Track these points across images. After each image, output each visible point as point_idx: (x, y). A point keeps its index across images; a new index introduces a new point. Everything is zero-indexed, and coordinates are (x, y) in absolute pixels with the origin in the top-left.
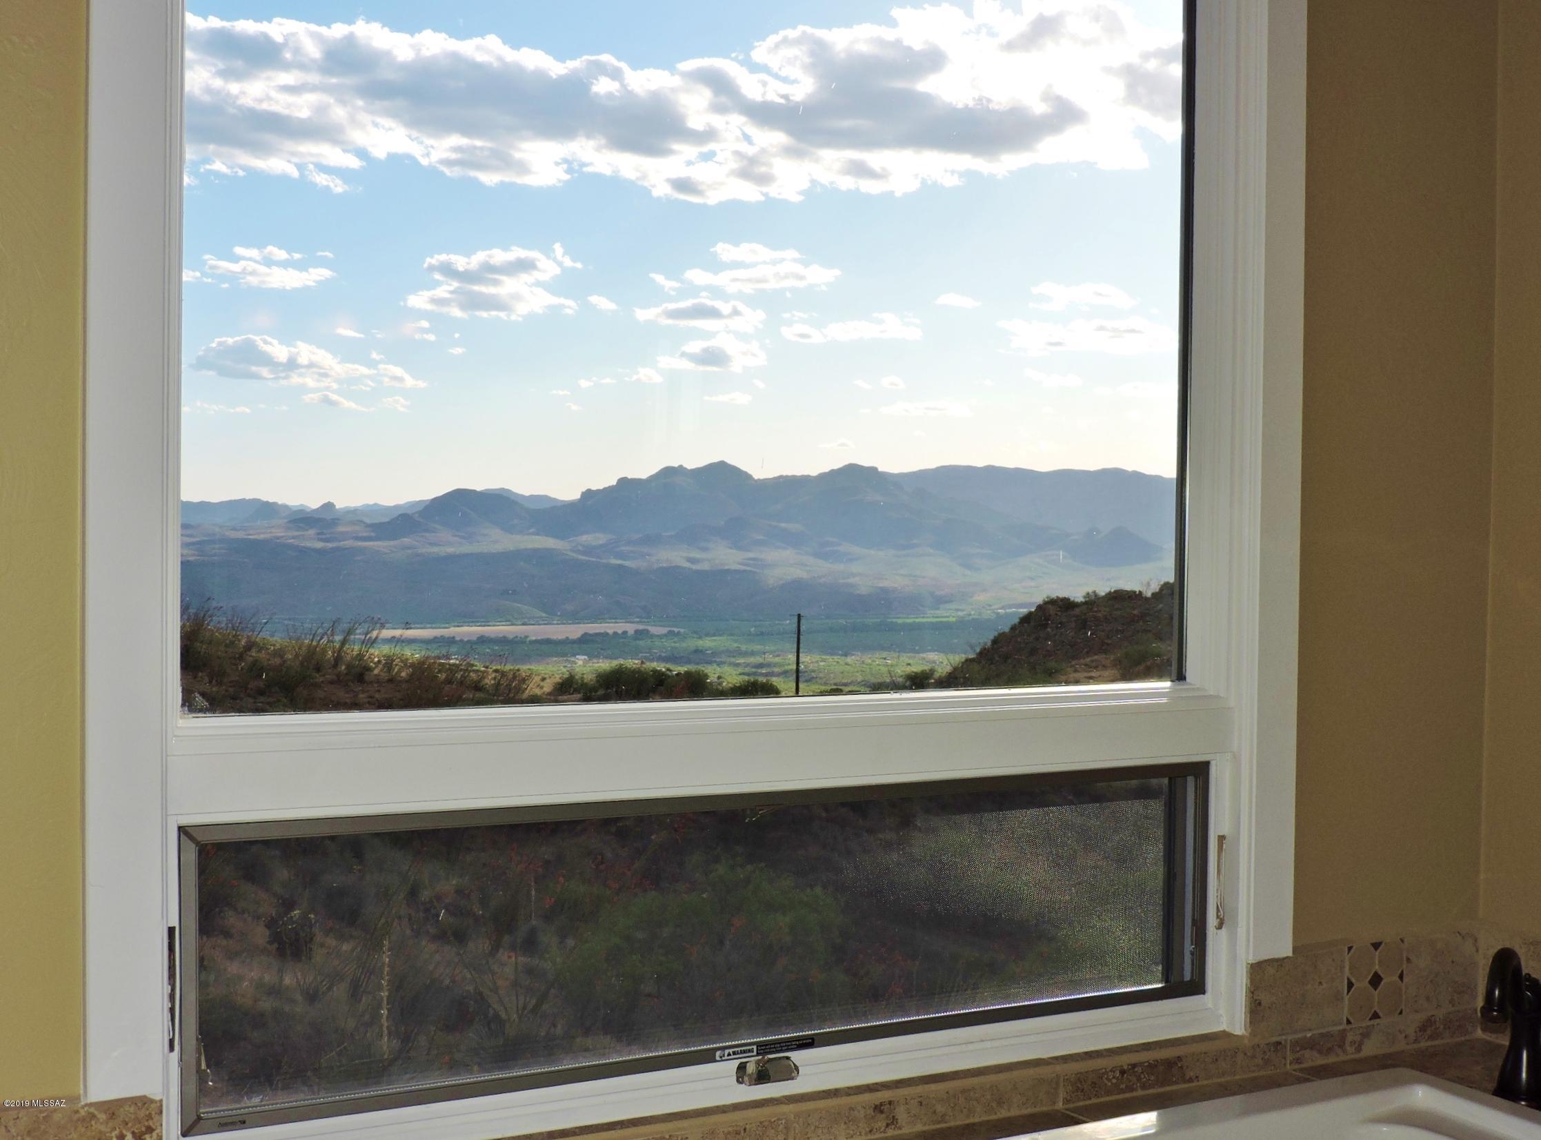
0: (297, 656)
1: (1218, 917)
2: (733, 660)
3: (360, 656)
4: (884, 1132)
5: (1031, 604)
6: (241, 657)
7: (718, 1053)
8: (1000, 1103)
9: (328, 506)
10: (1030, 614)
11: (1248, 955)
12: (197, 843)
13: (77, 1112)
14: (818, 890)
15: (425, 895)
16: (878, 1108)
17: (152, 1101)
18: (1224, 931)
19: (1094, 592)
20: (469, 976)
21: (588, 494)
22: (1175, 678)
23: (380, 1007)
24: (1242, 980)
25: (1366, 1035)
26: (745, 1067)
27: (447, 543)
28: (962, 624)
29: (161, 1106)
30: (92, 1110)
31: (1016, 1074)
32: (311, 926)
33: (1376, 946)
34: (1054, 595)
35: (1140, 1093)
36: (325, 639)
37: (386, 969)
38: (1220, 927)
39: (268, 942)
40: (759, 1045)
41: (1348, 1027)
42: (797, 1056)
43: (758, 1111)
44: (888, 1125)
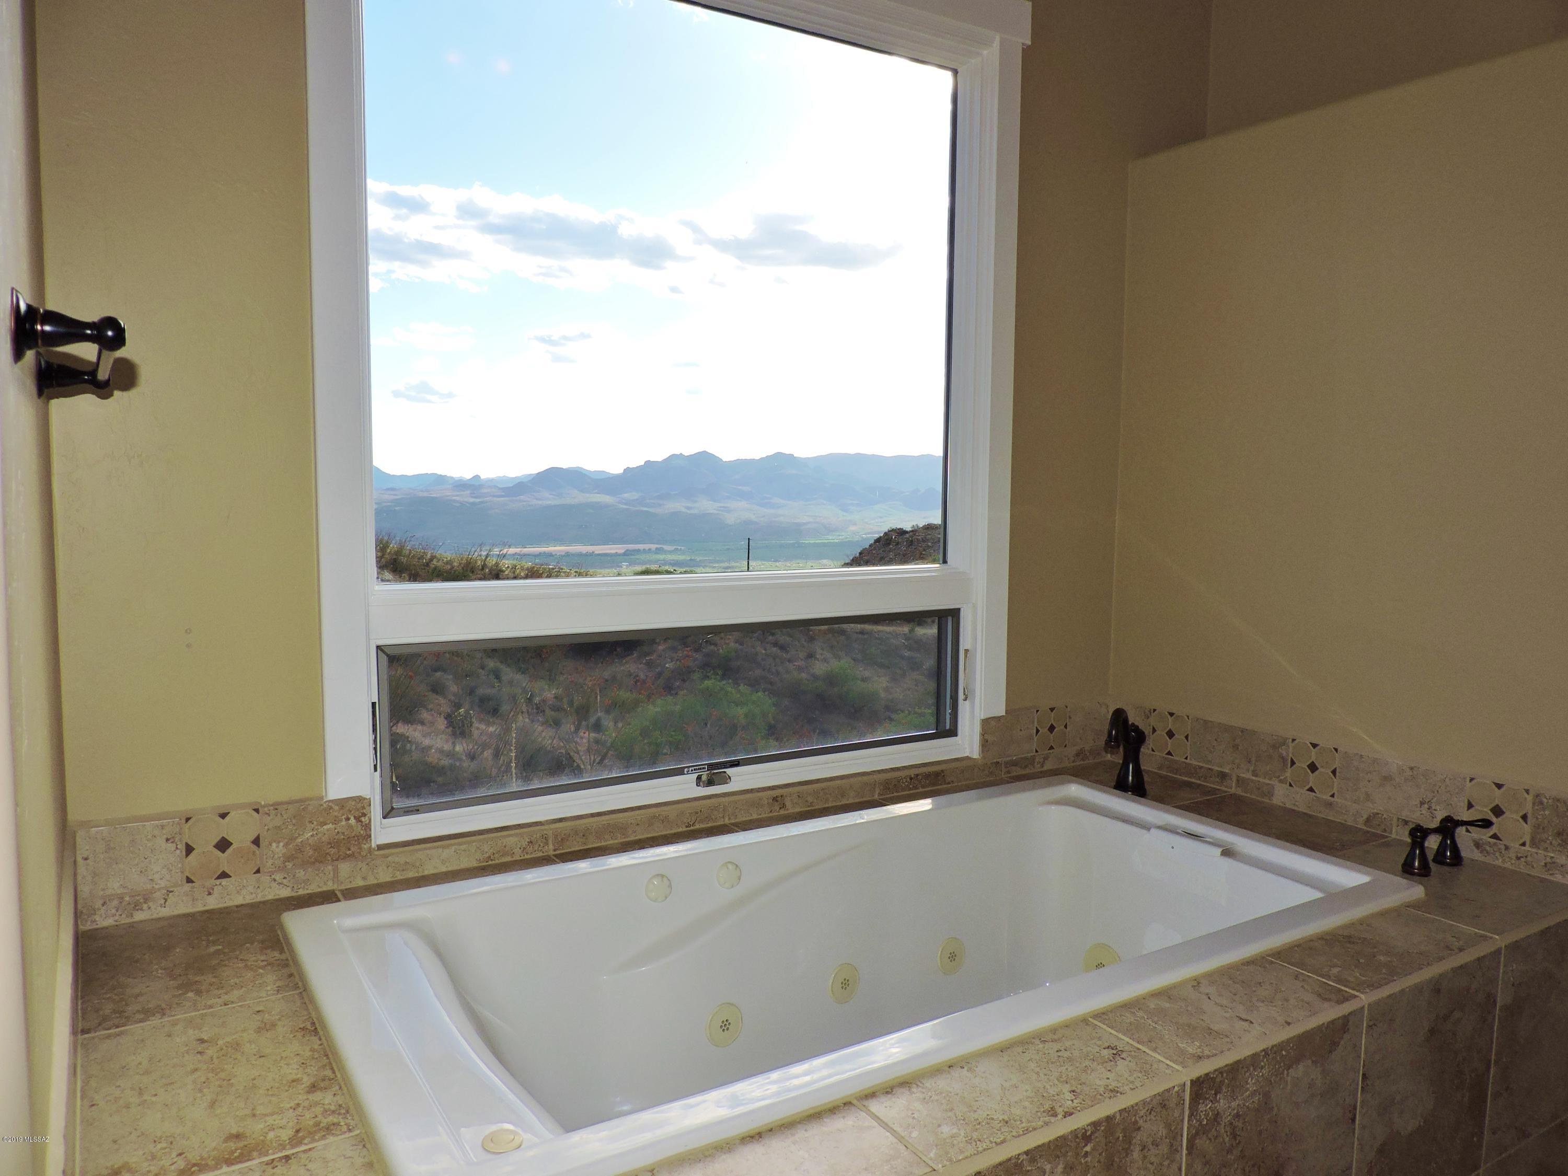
0: (460, 564)
1: (964, 694)
2: (711, 564)
3: (497, 564)
4: (779, 812)
5: (878, 532)
6: (427, 565)
7: (686, 770)
8: (843, 796)
9: (477, 477)
10: (880, 537)
11: (981, 713)
12: (388, 655)
13: (322, 805)
14: (760, 694)
15: (537, 700)
16: (775, 799)
17: (365, 799)
18: (967, 702)
19: (917, 525)
20: (562, 745)
21: (627, 470)
22: (941, 562)
23: (511, 762)
24: (977, 729)
25: (1046, 758)
26: (701, 778)
27: (547, 499)
28: (842, 544)
29: (370, 801)
30: (330, 804)
31: (852, 780)
32: (471, 718)
33: (1052, 710)
34: (894, 527)
35: (921, 790)
36: (476, 553)
37: (514, 740)
38: (965, 700)
39: (447, 727)
40: (709, 765)
41: (1036, 754)
42: (729, 771)
43: (708, 801)
44: (780, 808)
